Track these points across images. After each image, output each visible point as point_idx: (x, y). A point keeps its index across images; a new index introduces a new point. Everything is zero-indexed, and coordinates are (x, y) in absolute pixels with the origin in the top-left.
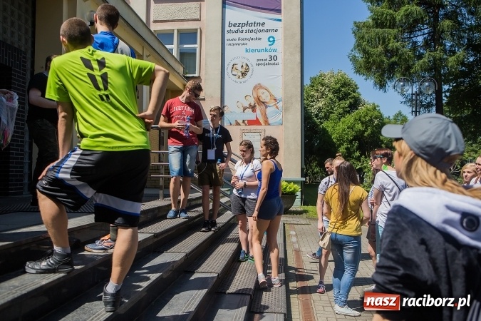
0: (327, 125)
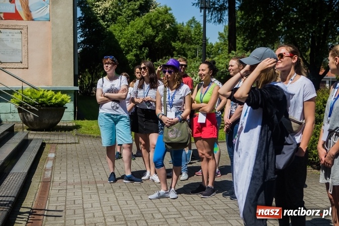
0: (114, 29)
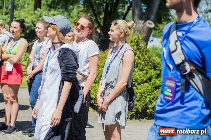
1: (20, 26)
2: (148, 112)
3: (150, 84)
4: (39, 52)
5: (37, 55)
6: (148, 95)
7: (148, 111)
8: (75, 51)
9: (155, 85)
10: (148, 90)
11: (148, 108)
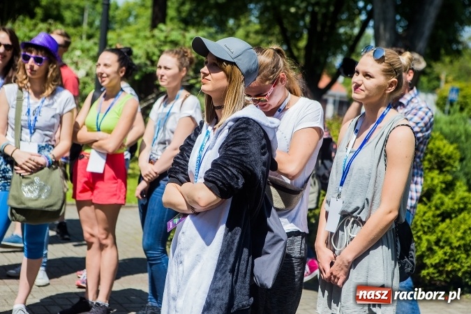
1: (119, 60)
2: (424, 276)
3: (430, 207)
4: (164, 126)
5: (159, 134)
6: (425, 233)
7: (424, 272)
8: (268, 127)
9: (442, 210)
10: (424, 220)
11: (424, 266)
